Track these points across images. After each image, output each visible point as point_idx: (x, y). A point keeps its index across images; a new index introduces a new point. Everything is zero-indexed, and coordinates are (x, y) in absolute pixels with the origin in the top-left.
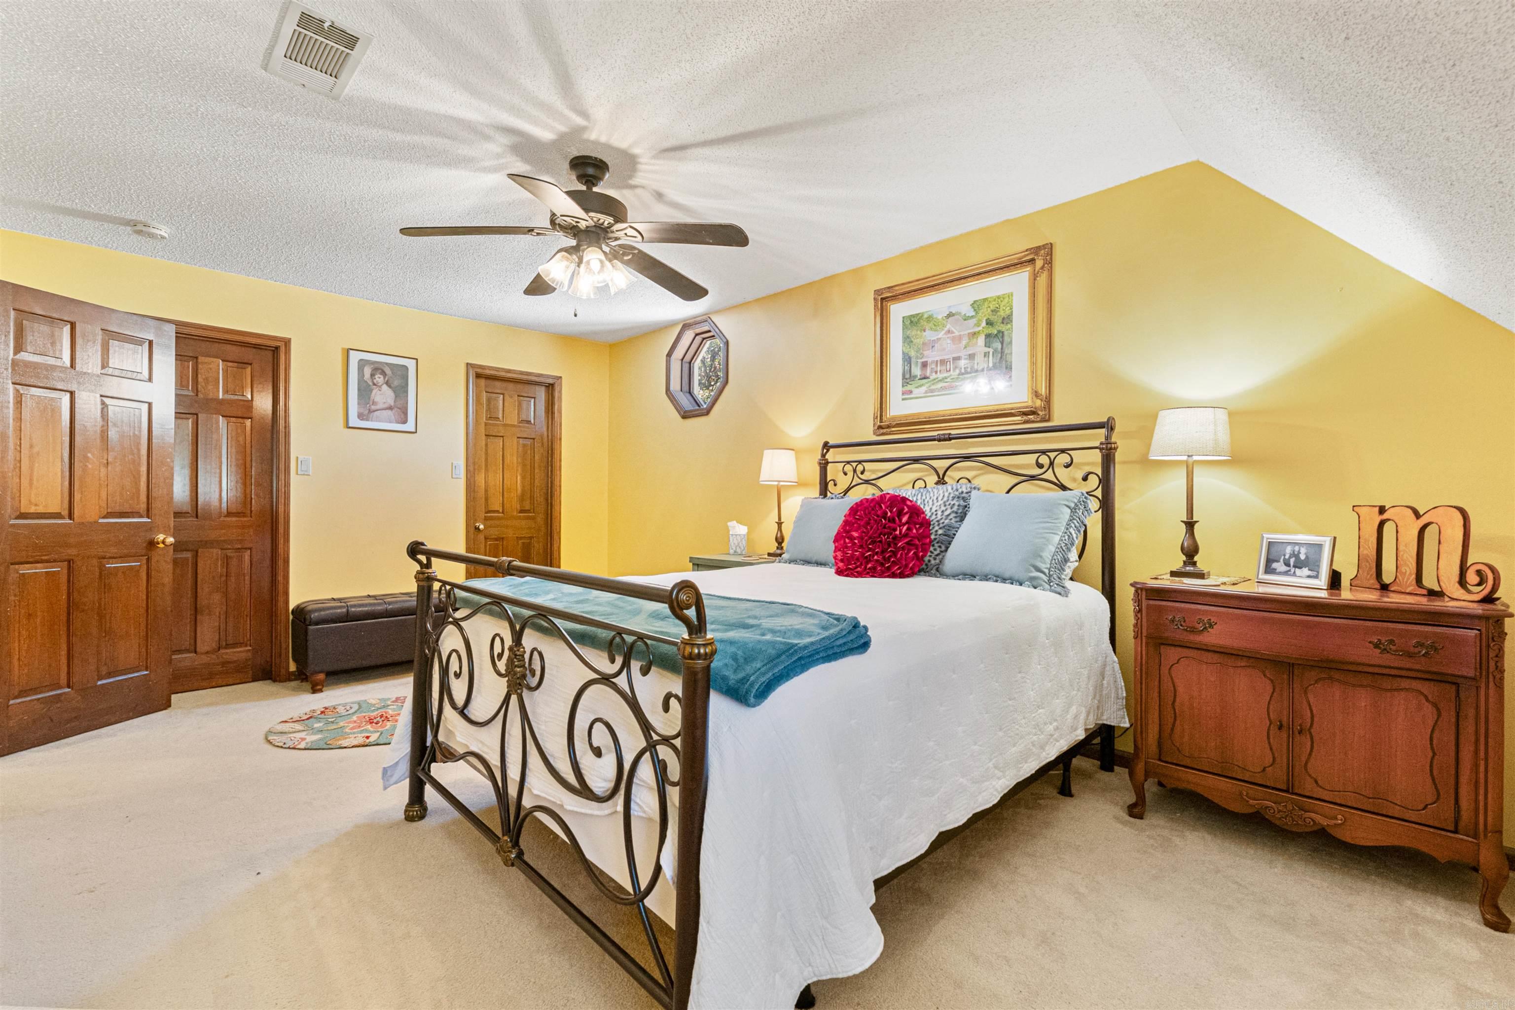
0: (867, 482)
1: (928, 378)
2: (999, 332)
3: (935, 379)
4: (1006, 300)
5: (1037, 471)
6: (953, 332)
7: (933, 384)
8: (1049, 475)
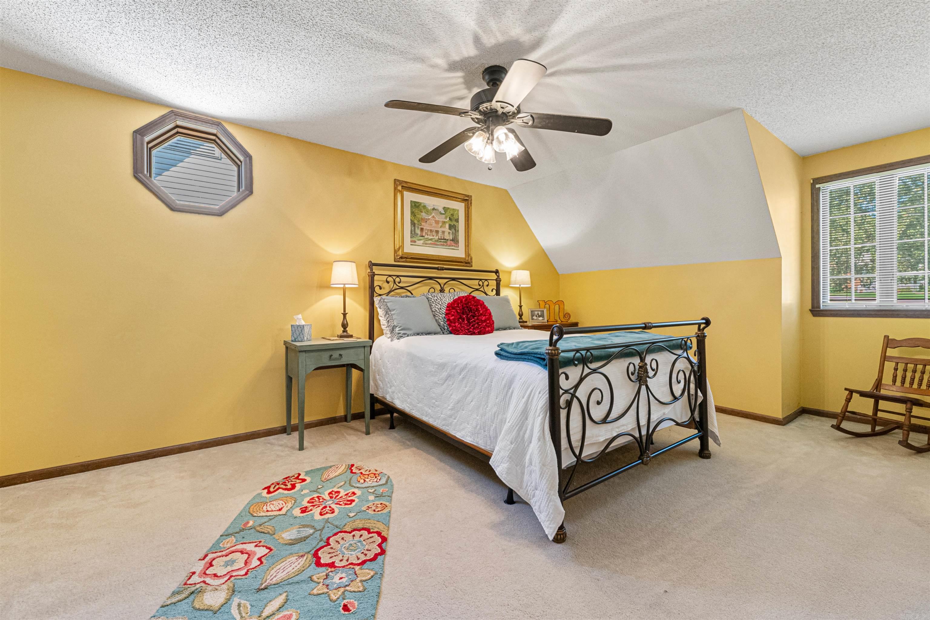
0: (402, 288)
1: (424, 237)
2: (454, 225)
3: (427, 238)
4: (456, 212)
5: (478, 287)
6: (435, 218)
7: (426, 240)
8: (481, 289)
